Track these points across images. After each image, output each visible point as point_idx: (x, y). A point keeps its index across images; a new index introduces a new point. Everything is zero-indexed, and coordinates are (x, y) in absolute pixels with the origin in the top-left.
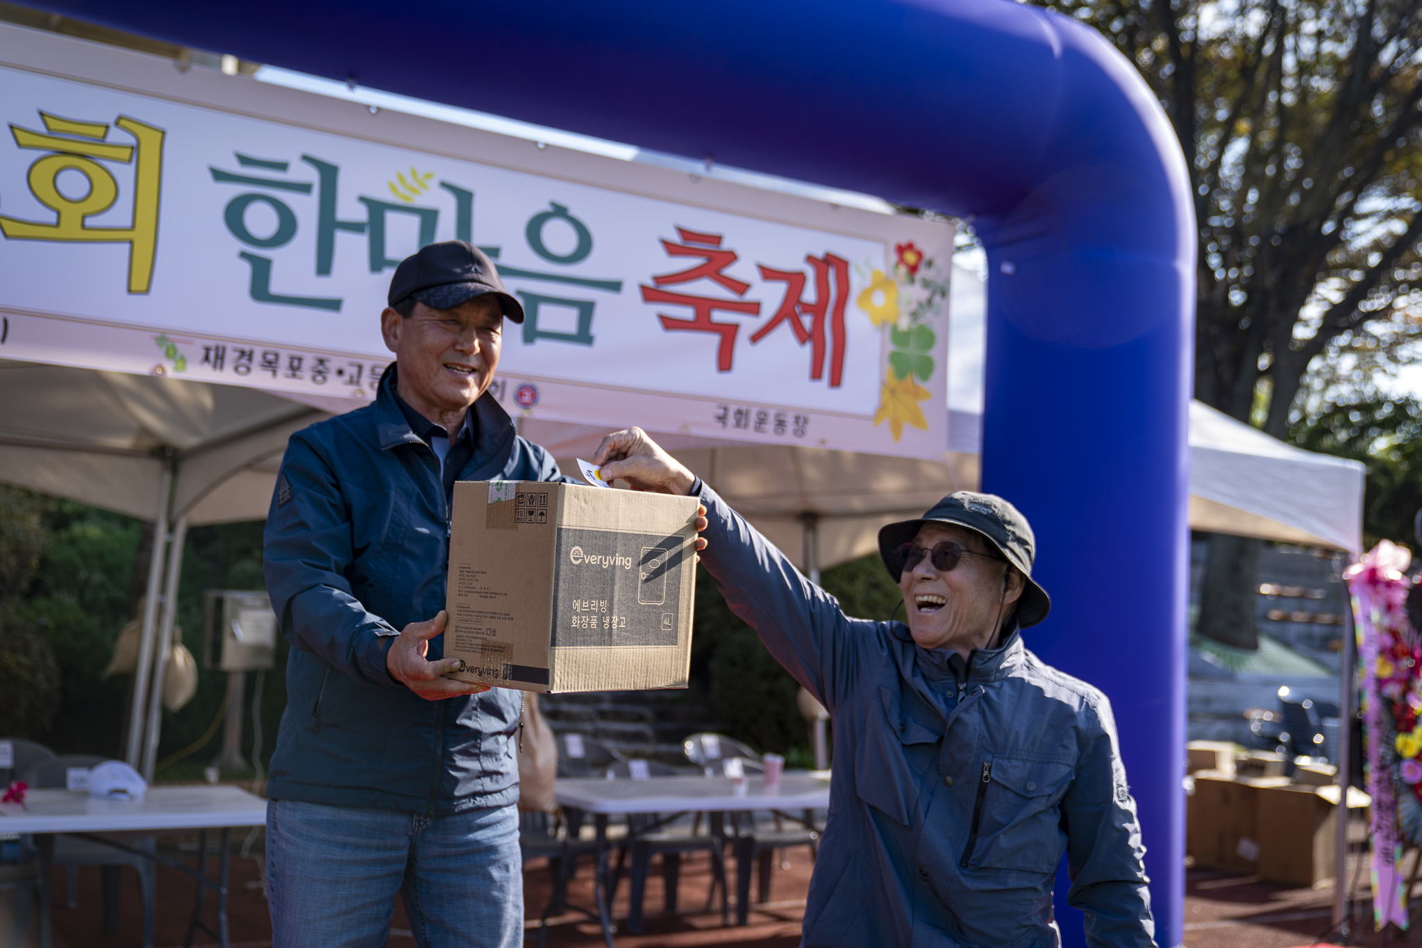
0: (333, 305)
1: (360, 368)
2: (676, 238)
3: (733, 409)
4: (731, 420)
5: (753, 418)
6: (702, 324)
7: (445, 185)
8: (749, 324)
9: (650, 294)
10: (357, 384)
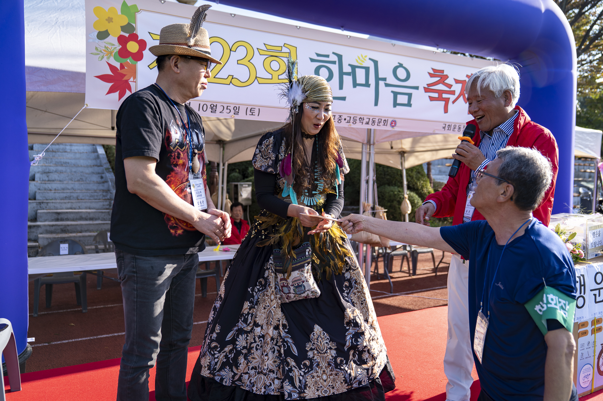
0: (344, 99)
1: (350, 117)
2: (432, 72)
3: (447, 124)
4: (447, 128)
5: (452, 127)
6: (440, 99)
7: (370, 59)
8: (452, 98)
9: (427, 90)
10: (349, 122)
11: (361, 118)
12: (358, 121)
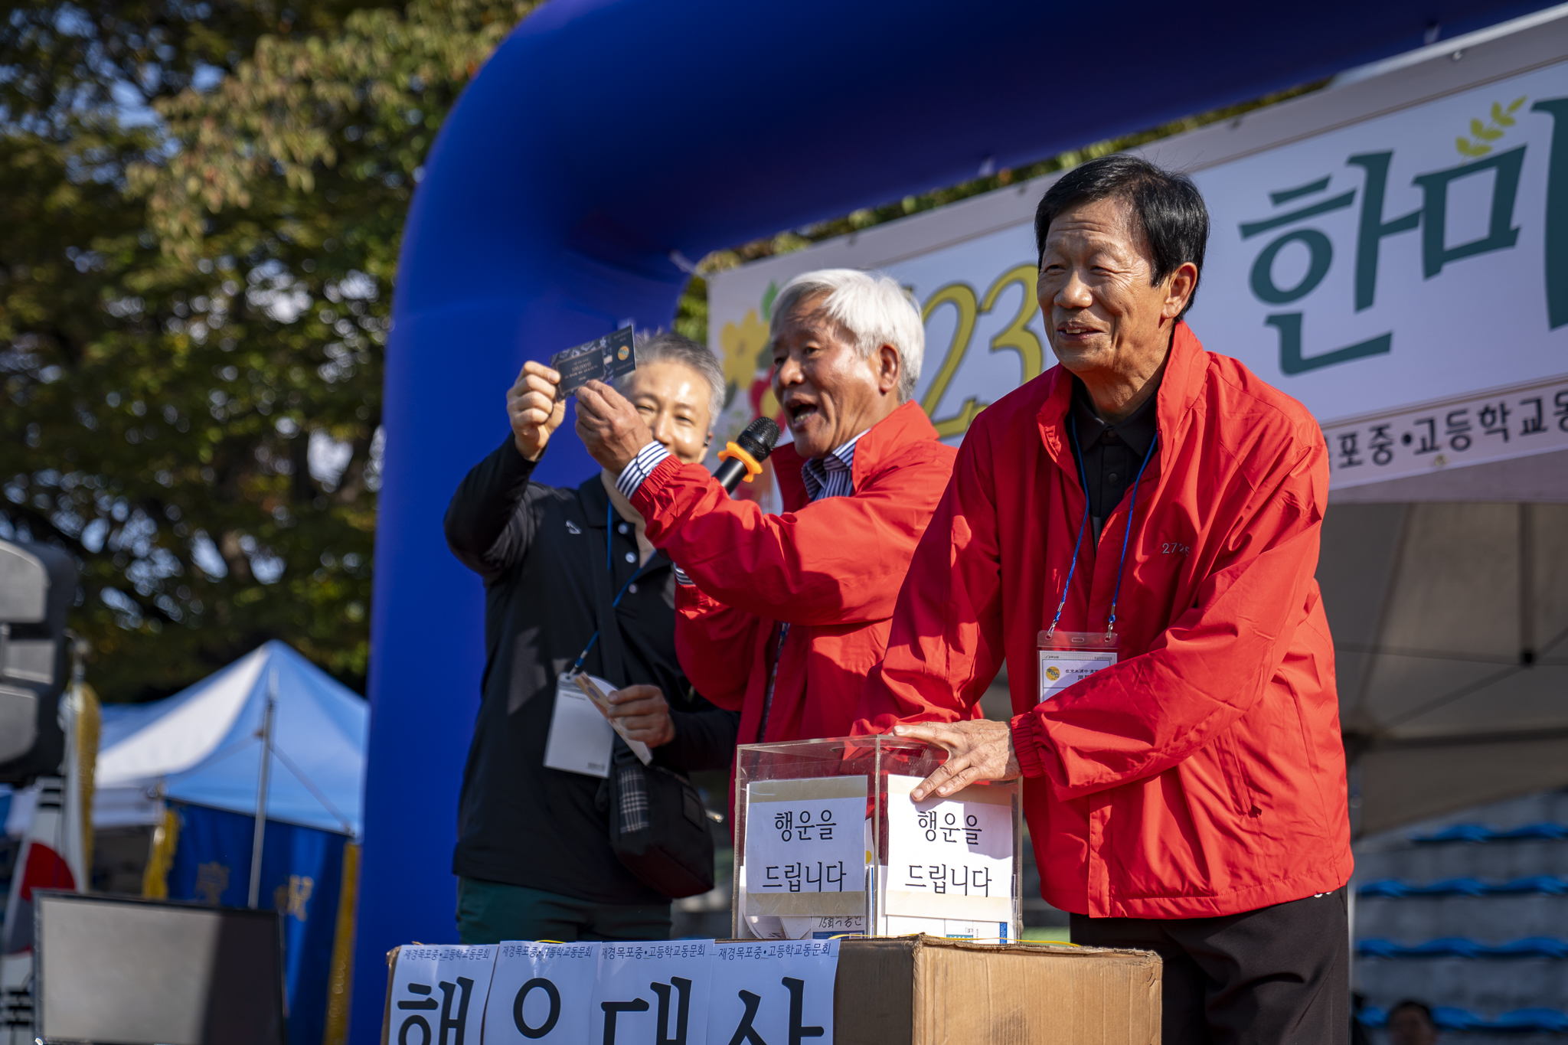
0: (1381, 345)
10: (1433, 448)
11: (1487, 411)
12: (1477, 431)
